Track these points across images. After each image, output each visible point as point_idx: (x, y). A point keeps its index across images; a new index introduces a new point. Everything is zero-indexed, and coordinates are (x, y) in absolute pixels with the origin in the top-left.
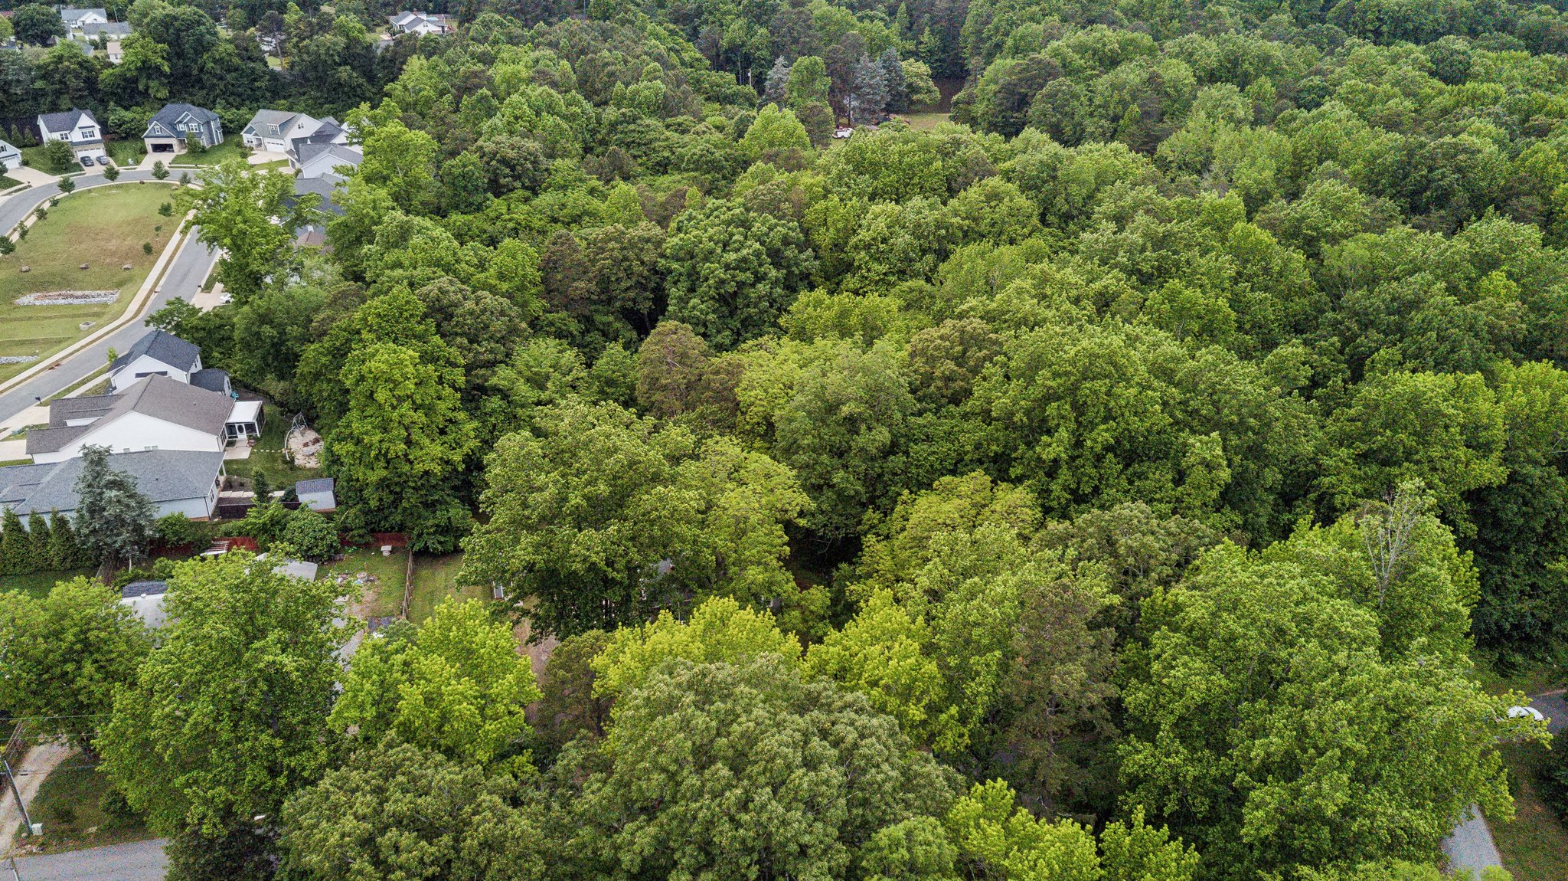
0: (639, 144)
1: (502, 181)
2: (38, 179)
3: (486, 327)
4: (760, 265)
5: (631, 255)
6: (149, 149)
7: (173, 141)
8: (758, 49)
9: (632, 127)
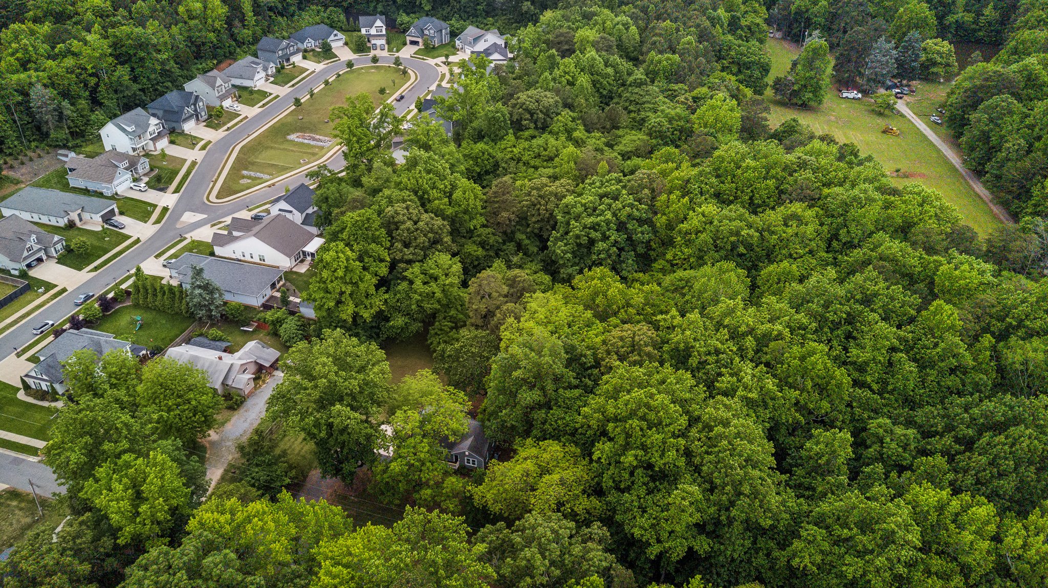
0: (637, 103)
1: (524, 123)
2: (345, 54)
3: (416, 239)
4: (609, 230)
5: (543, 202)
6: (408, 42)
7: (420, 40)
8: (816, 16)
9: (636, 90)
